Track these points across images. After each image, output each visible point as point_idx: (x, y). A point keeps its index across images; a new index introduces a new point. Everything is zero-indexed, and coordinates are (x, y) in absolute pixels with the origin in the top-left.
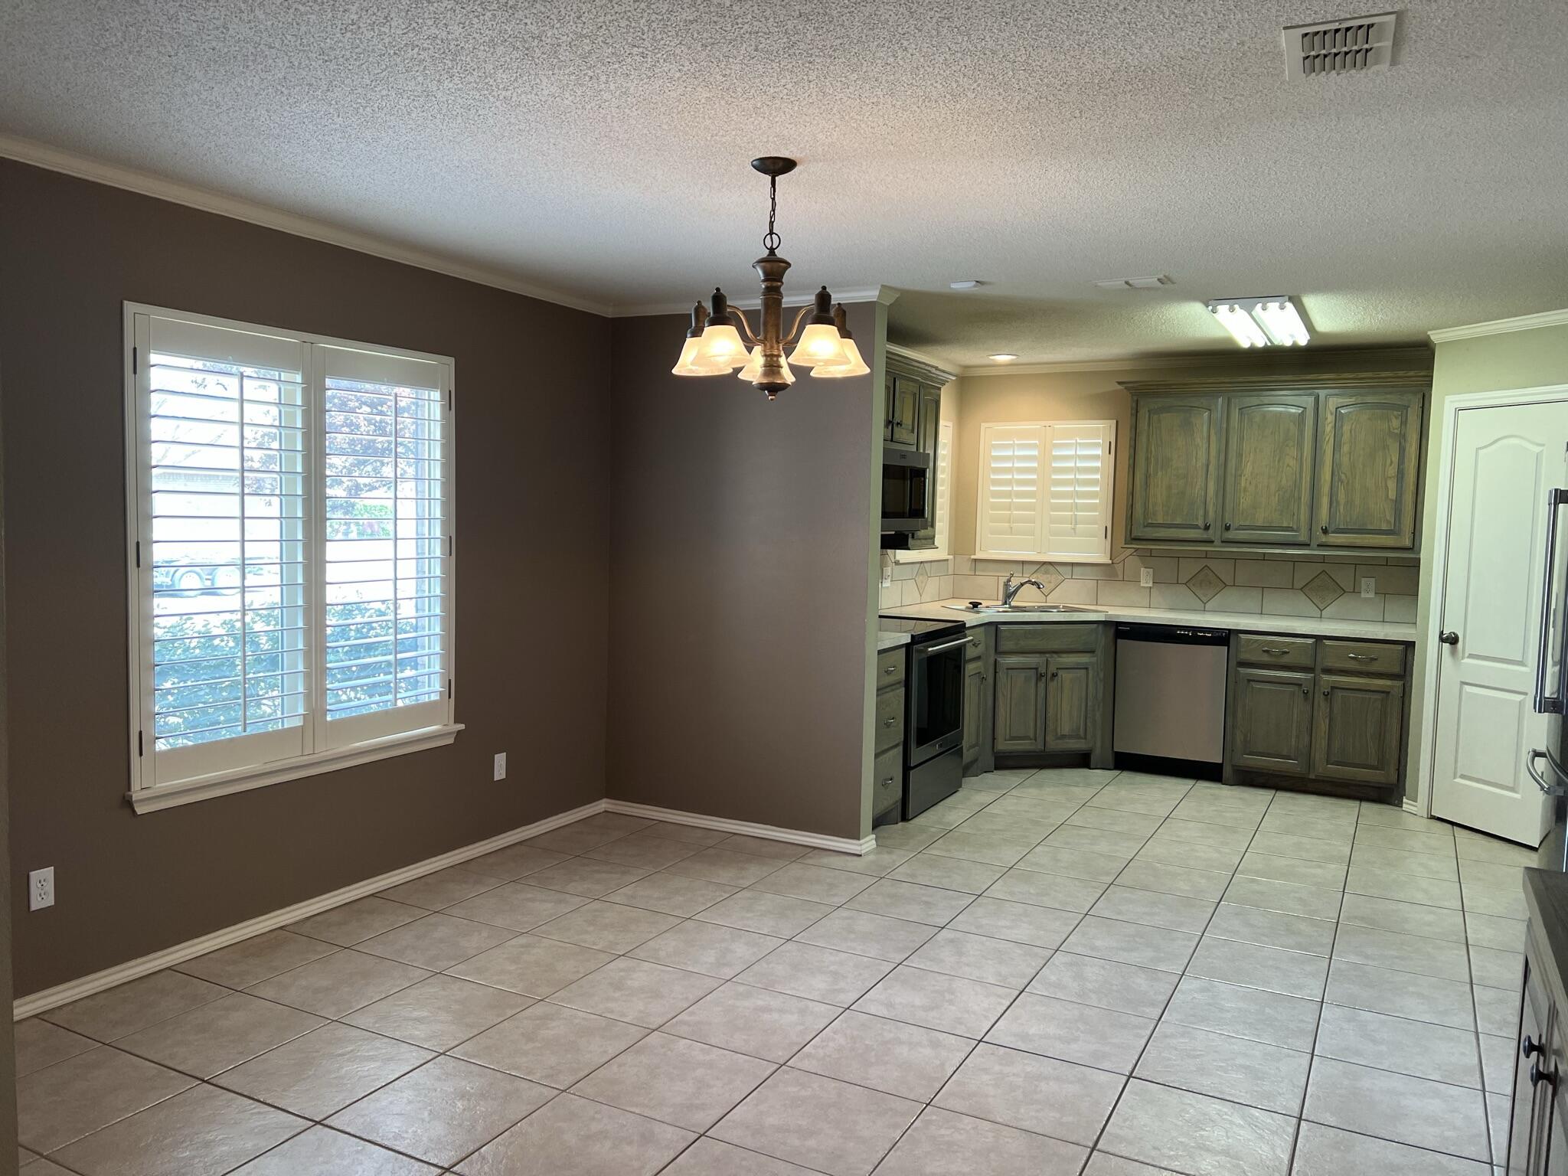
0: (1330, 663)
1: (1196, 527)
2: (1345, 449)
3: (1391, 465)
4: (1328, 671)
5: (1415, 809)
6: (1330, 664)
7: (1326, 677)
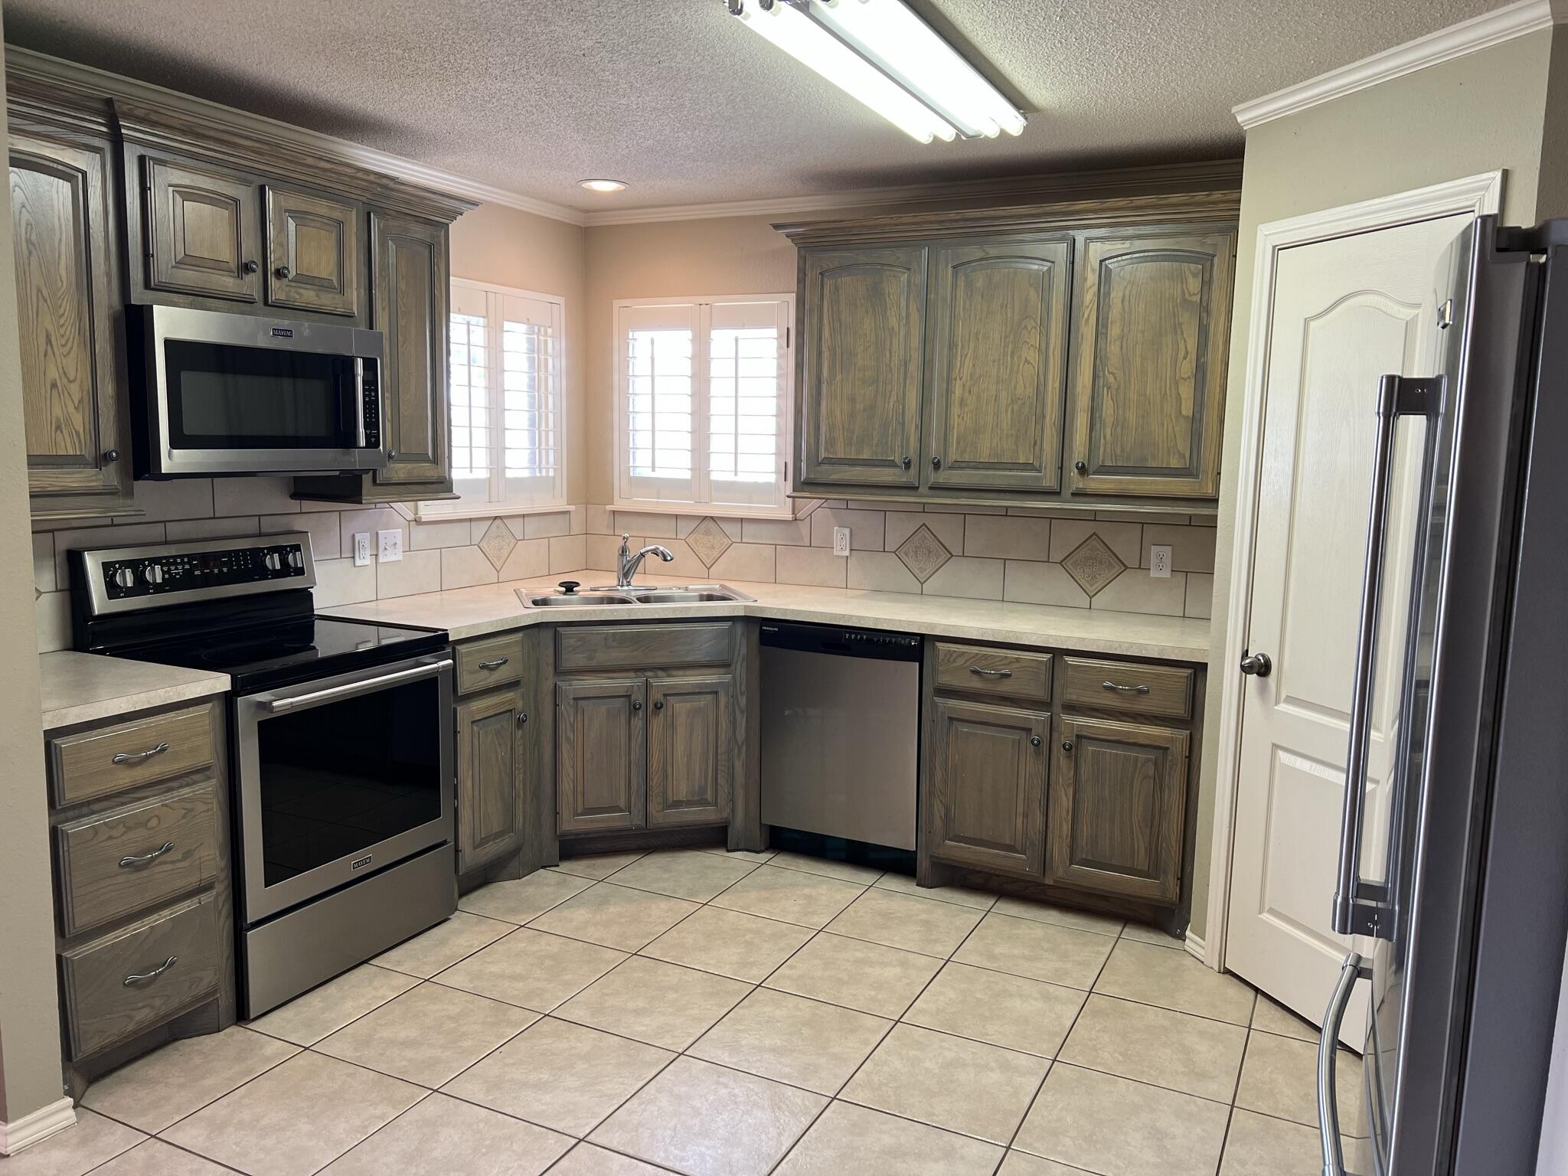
0: (1073, 695)
1: (892, 464)
2: (1114, 331)
3: (1185, 358)
4: (1072, 708)
5: (1202, 952)
6: (1074, 697)
7: (1067, 718)
